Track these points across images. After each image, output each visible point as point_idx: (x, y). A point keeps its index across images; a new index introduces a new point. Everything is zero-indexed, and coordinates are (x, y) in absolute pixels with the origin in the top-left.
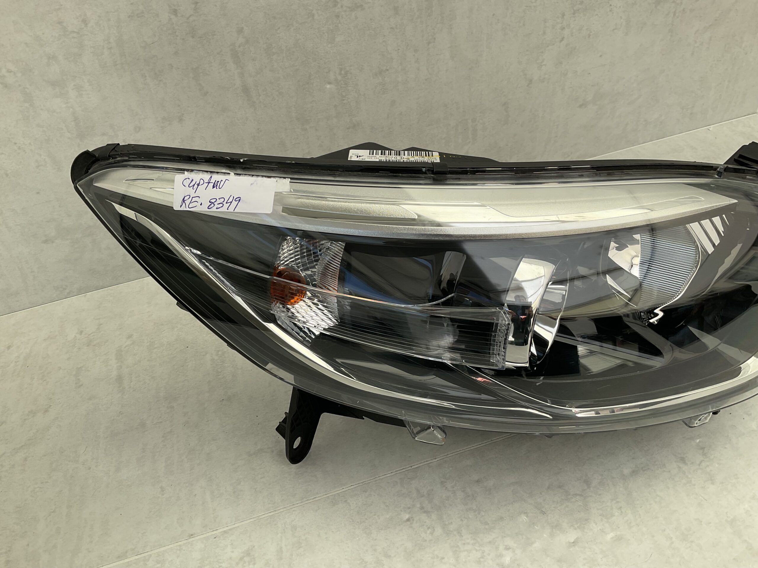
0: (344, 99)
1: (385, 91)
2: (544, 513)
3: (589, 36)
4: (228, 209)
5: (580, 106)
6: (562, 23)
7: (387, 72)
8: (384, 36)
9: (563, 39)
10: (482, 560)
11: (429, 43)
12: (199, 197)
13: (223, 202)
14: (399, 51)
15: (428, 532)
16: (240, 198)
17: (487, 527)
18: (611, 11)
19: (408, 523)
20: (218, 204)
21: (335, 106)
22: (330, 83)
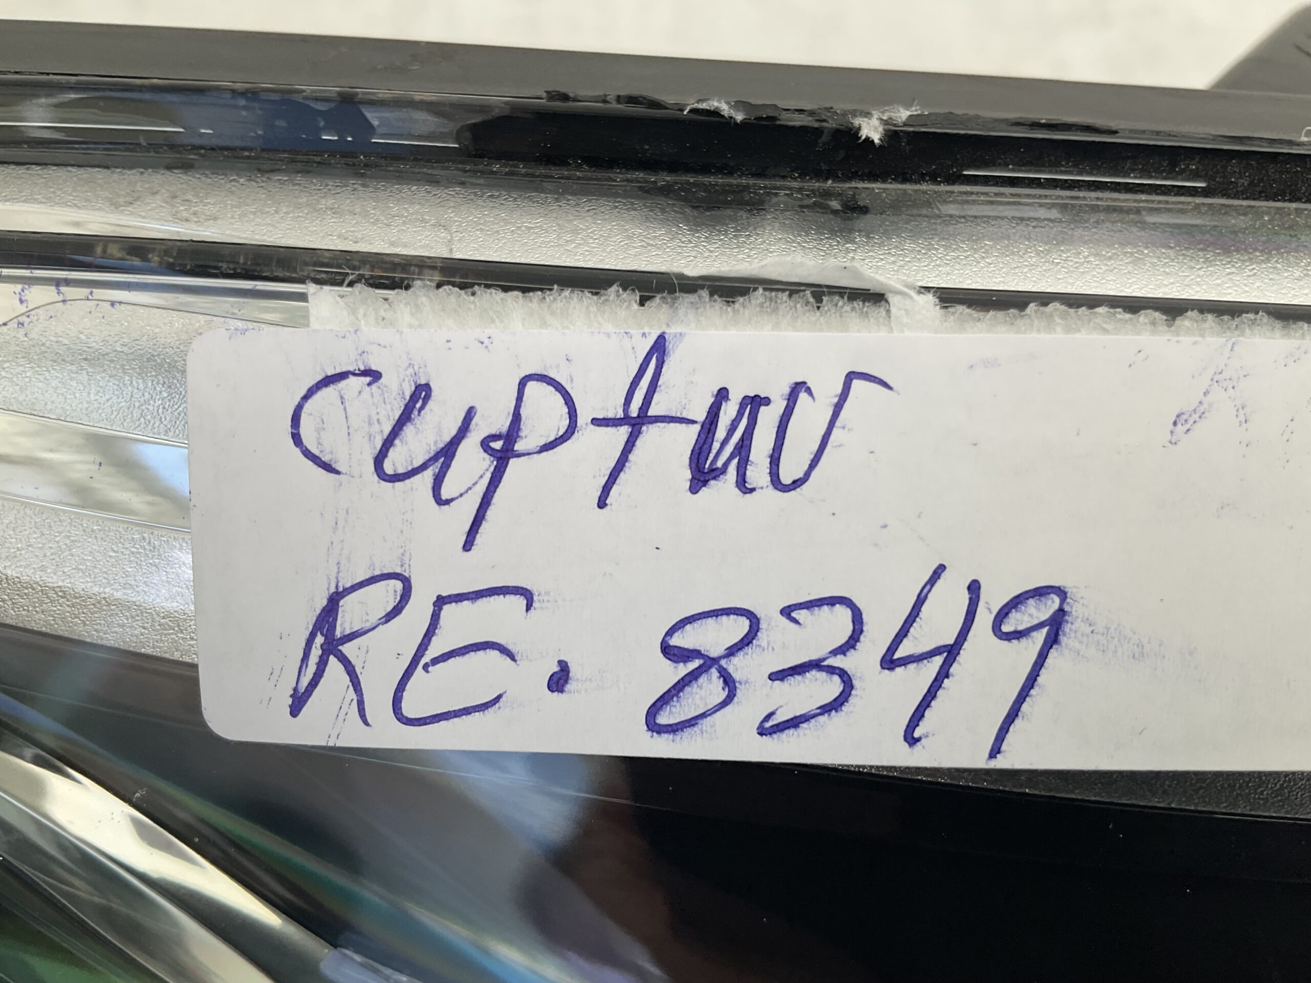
4: (911, 739)
12: (527, 595)
13: (842, 650)
16: (1061, 592)
20: (779, 676)
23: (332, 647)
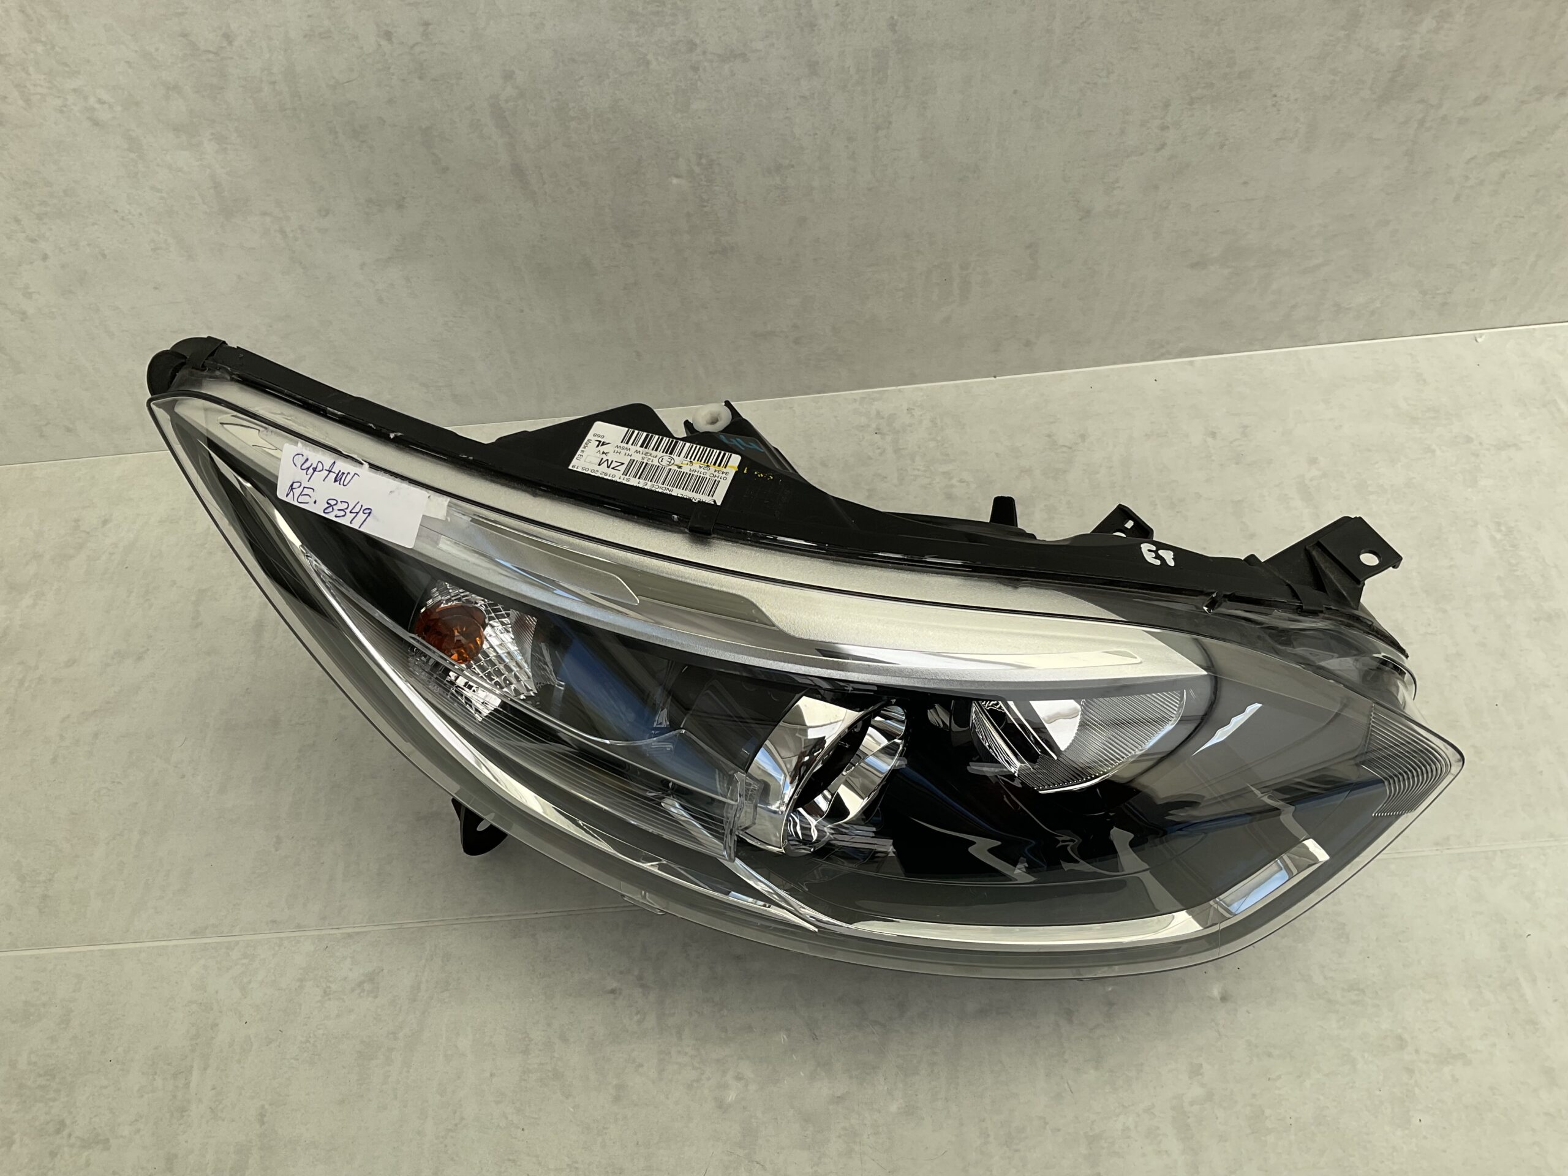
0: (705, 204)
1: (786, 199)
2: (815, 1038)
3: (1222, 146)
4: (351, 523)
5: (1194, 266)
6: (1162, 119)
7: (792, 169)
8: (788, 109)
9: (1163, 146)
10: (695, 1084)
11: (878, 128)
12: (313, 490)
13: (347, 509)
14: (816, 136)
15: (636, 1018)
16: (371, 509)
17: (723, 1035)
18: (1274, 105)
19: (612, 996)
20: (339, 510)
21: (688, 215)
22: (677, 176)
23: (292, 489)
